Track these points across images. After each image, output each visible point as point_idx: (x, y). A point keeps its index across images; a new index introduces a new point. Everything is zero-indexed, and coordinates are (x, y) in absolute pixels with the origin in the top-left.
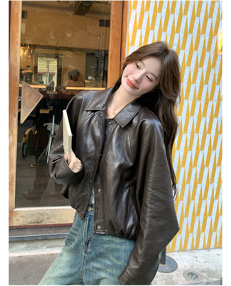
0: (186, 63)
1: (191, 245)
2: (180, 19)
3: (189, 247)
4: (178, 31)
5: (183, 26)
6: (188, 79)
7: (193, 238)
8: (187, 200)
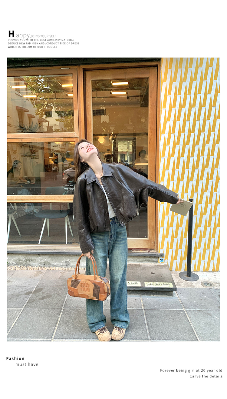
0: (206, 141)
1: (212, 268)
2: (200, 110)
3: (211, 269)
4: (199, 119)
5: (202, 115)
6: (207, 153)
7: (214, 264)
8: (208, 238)
